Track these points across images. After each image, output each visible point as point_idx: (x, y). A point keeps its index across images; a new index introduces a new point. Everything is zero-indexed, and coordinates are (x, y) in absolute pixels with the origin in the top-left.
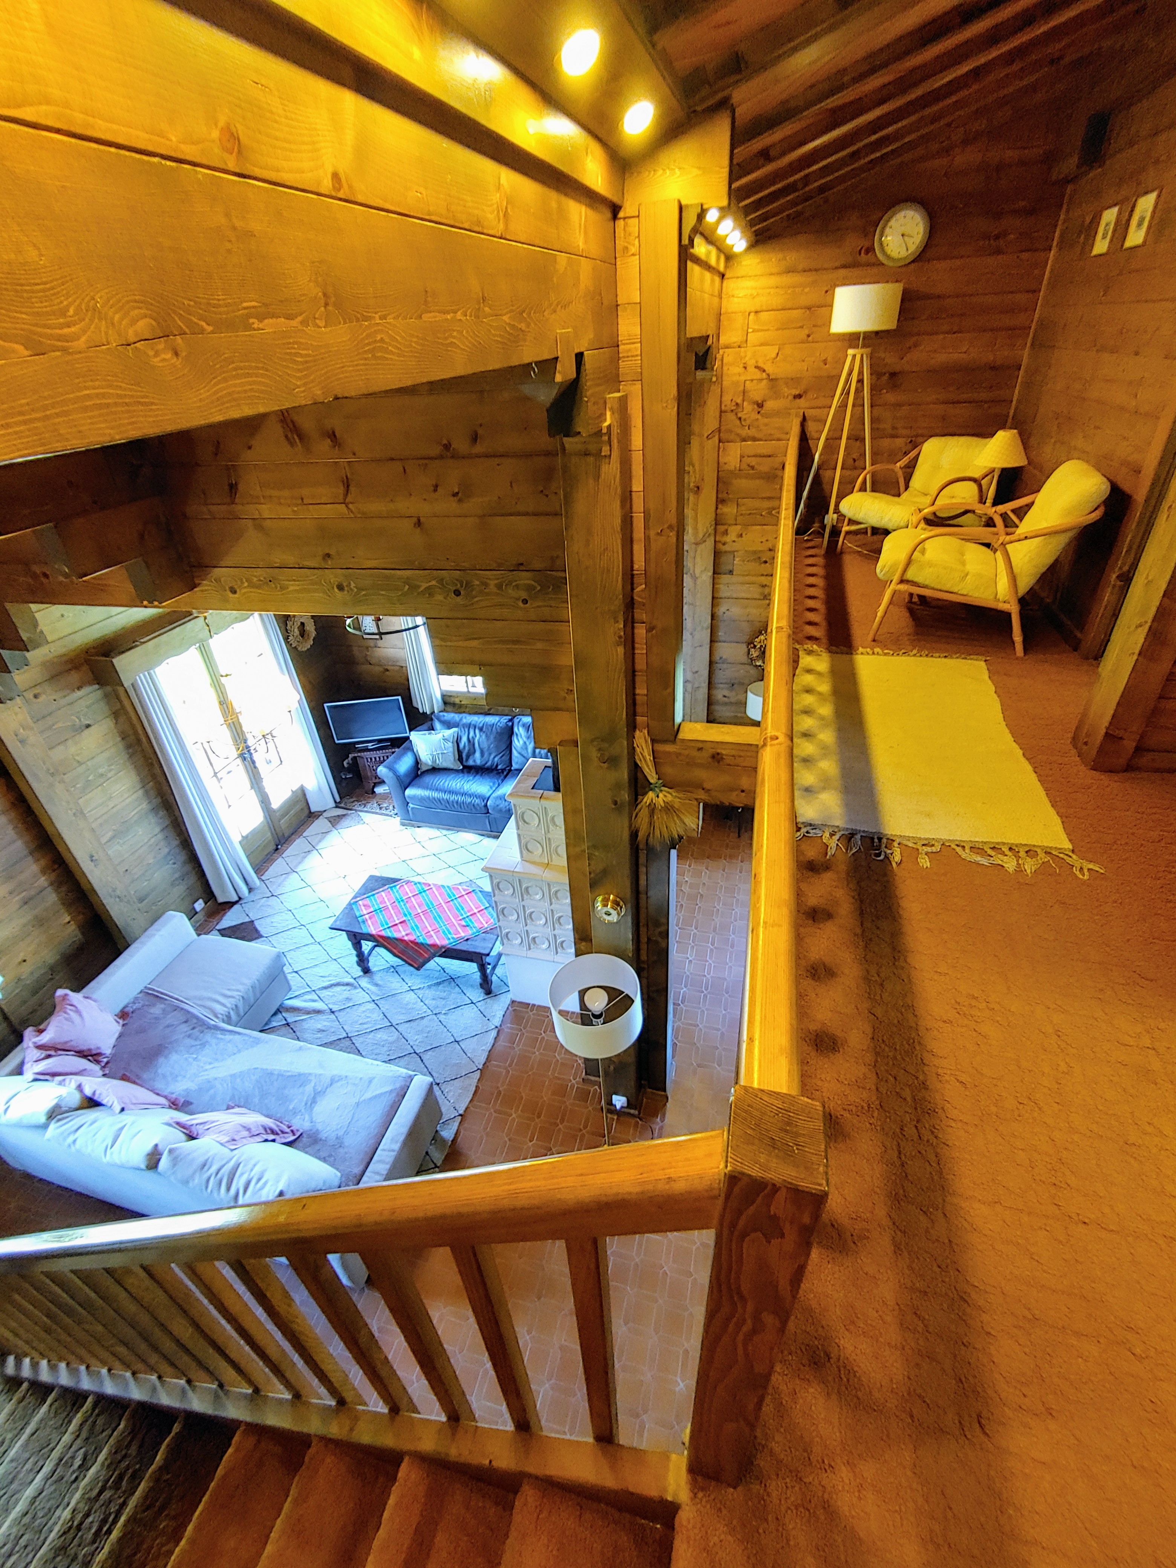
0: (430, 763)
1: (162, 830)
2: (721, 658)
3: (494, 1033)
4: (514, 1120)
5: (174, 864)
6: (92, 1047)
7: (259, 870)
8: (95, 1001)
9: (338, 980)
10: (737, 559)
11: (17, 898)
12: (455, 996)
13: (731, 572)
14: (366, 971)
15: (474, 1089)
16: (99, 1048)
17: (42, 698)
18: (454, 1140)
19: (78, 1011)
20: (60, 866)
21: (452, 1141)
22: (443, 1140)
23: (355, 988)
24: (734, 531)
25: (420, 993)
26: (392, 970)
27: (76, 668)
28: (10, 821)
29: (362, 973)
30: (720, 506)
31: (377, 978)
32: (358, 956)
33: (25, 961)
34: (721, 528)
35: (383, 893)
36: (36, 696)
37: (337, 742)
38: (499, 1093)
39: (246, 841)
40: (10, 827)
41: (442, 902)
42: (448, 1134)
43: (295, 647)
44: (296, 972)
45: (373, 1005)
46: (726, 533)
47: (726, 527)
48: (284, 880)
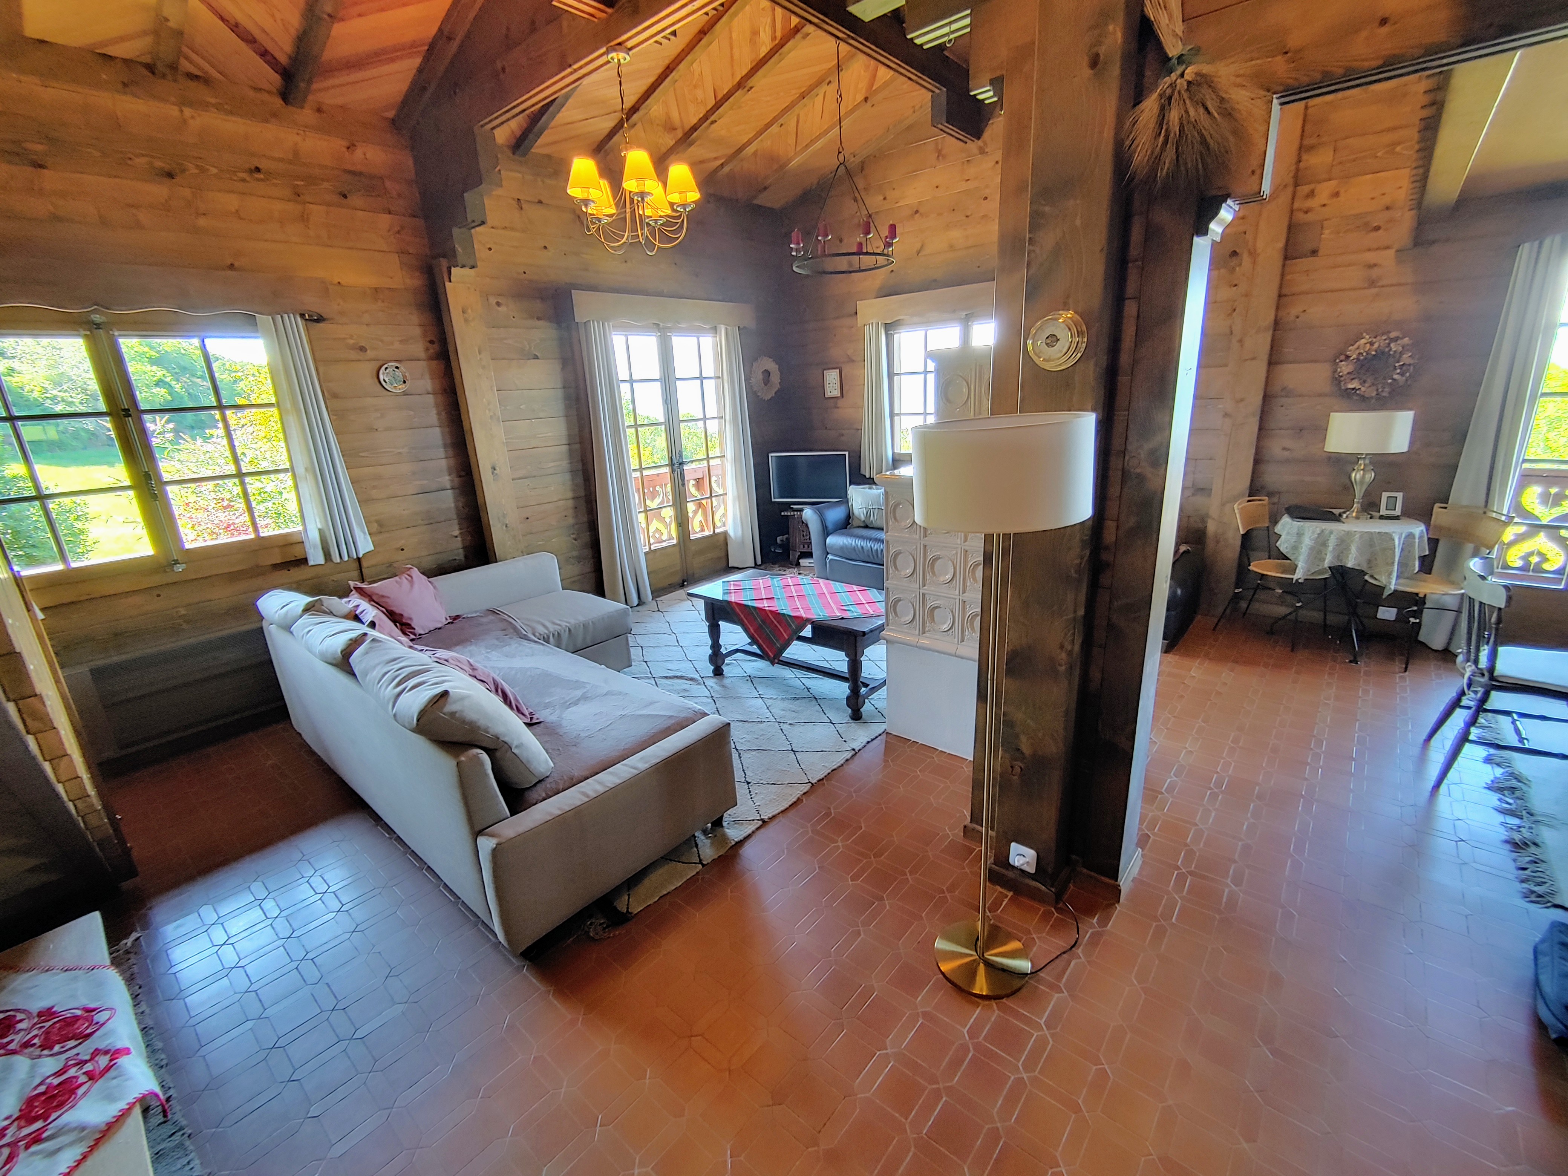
0: (863, 518)
1: (573, 498)
2: (1284, 389)
3: (848, 755)
4: (838, 847)
5: (575, 540)
6: (405, 615)
7: (658, 592)
8: (435, 587)
9: (683, 674)
10: (1326, 232)
11: (418, 483)
12: (811, 711)
13: (1314, 252)
14: (718, 672)
15: (794, 800)
16: (411, 619)
17: (502, 309)
18: (740, 843)
19: (411, 582)
20: (467, 474)
21: (737, 843)
22: (725, 838)
23: (699, 684)
24: (1324, 191)
25: (769, 703)
26: (748, 678)
27: (543, 299)
28: (437, 405)
29: (712, 675)
30: (1305, 157)
31: (727, 682)
32: (712, 647)
33: (402, 550)
34: (1304, 189)
35: (761, 581)
36: (498, 304)
37: (773, 500)
38: (828, 814)
39: (650, 553)
40: (434, 411)
41: (825, 591)
42: (734, 833)
43: (755, 392)
44: (646, 662)
45: (710, 700)
46: (1311, 194)
47: (1312, 186)
48: (676, 603)
